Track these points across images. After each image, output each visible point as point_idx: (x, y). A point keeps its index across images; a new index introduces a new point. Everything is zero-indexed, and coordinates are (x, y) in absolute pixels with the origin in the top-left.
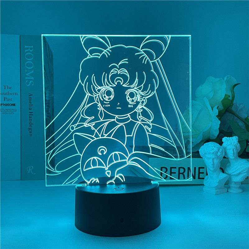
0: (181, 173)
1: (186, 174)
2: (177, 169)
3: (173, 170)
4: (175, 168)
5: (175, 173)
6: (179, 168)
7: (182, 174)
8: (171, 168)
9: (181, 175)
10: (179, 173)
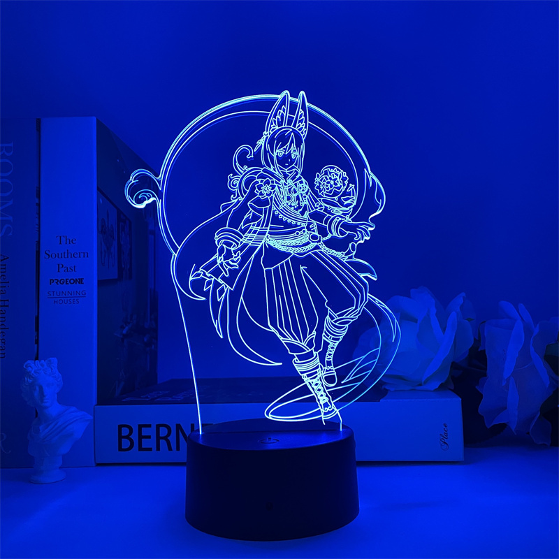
0: (163, 438)
1: (172, 438)
2: (154, 428)
3: (145, 432)
4: (150, 426)
5: (149, 437)
6: (158, 427)
7: (165, 438)
8: (140, 427)
9: (163, 443)
10: (158, 438)
